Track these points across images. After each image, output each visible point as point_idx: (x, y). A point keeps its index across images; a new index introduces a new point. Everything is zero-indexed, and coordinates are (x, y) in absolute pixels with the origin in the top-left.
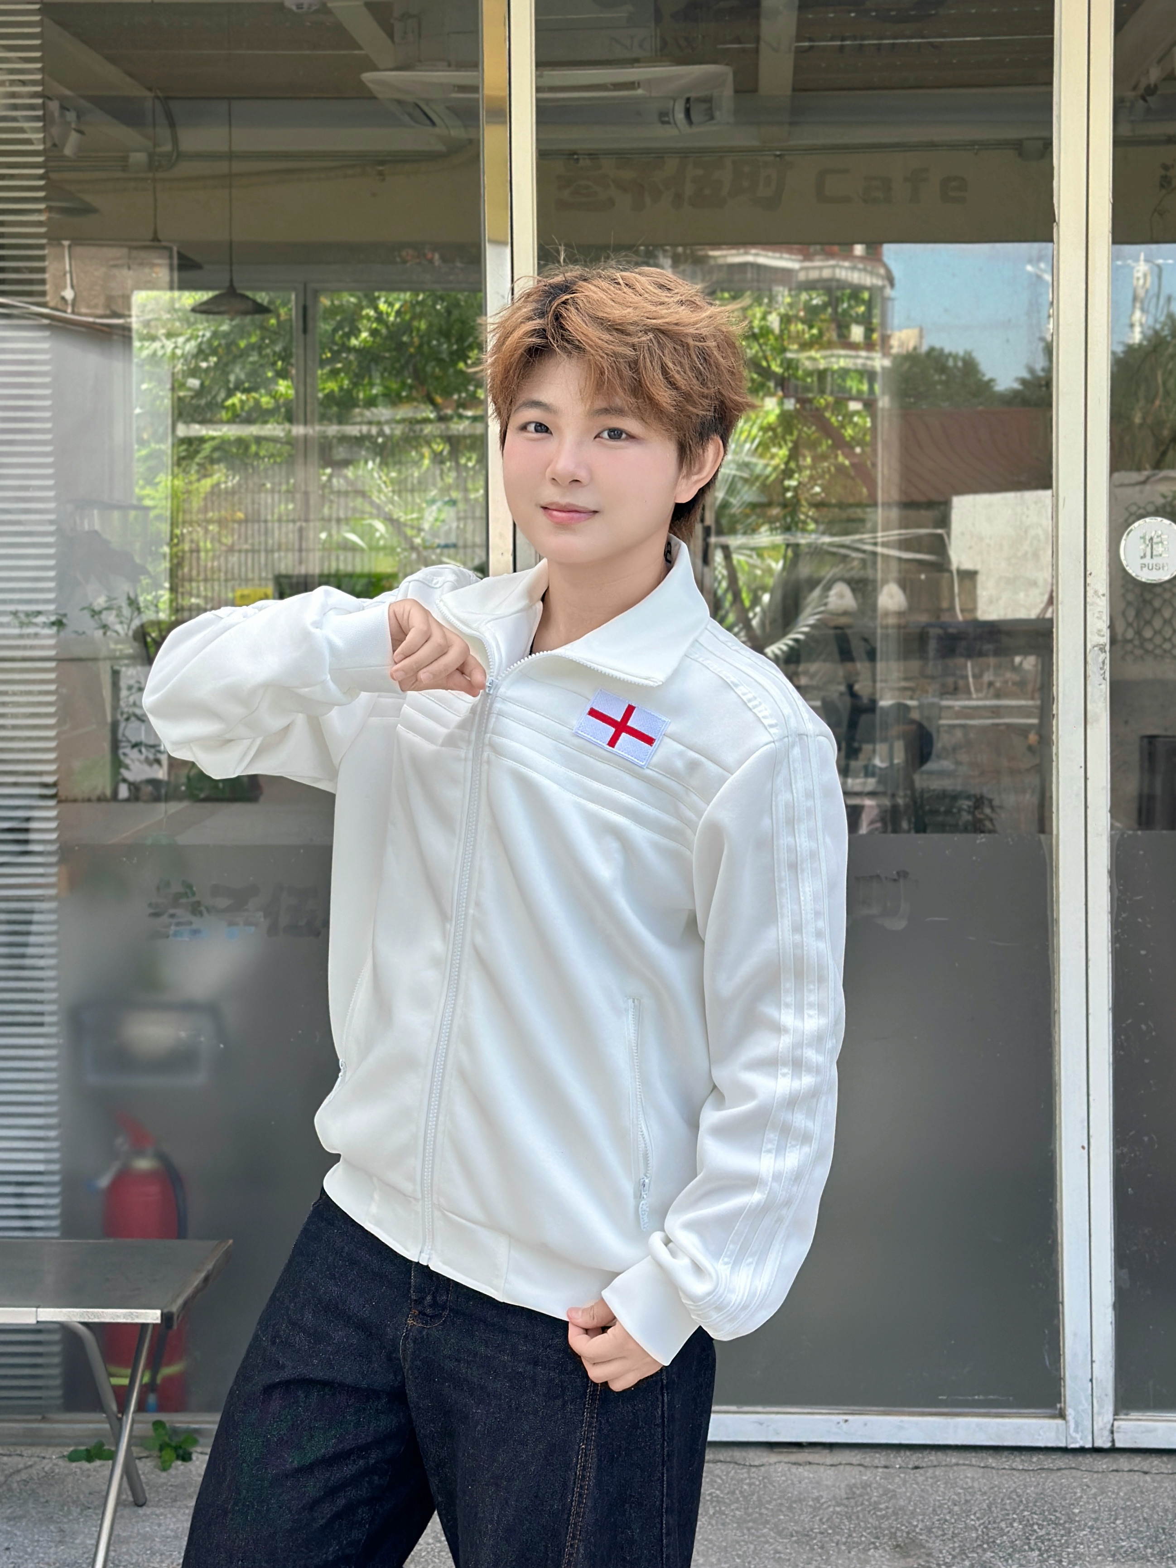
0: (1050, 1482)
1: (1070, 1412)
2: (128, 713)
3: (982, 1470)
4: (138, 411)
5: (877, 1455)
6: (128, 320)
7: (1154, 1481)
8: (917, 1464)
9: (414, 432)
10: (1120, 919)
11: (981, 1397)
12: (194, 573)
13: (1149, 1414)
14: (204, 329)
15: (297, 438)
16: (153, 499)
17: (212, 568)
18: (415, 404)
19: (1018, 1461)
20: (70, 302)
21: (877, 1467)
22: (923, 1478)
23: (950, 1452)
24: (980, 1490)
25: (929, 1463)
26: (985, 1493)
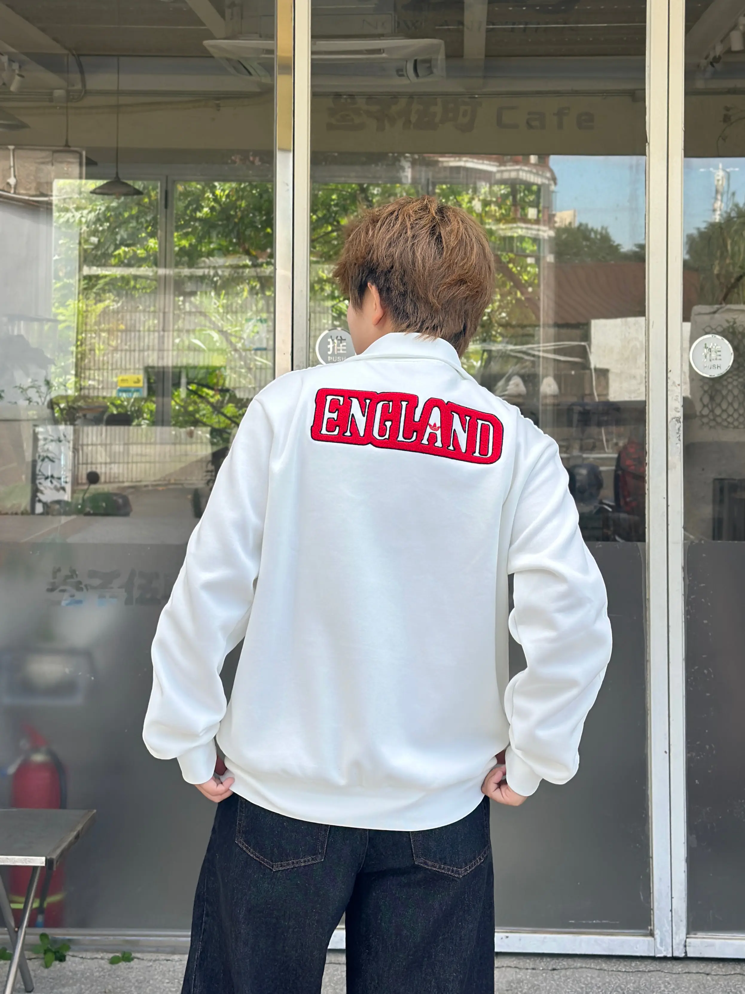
0: (643, 980)
1: (657, 932)
2: (43, 456)
3: (598, 971)
4: (56, 257)
5: (528, 961)
6: (51, 198)
7: (713, 980)
8: (554, 967)
9: (238, 273)
10: (690, 599)
11: (598, 921)
12: (92, 364)
13: (710, 935)
14: (101, 205)
15: (160, 277)
16: (64, 315)
17: (103, 360)
18: (238, 255)
19: (622, 966)
20: (13, 186)
21: (527, 969)
22: (558, 976)
23: (577, 959)
24: (596, 985)
25: (563, 967)
26: (599, 987)
